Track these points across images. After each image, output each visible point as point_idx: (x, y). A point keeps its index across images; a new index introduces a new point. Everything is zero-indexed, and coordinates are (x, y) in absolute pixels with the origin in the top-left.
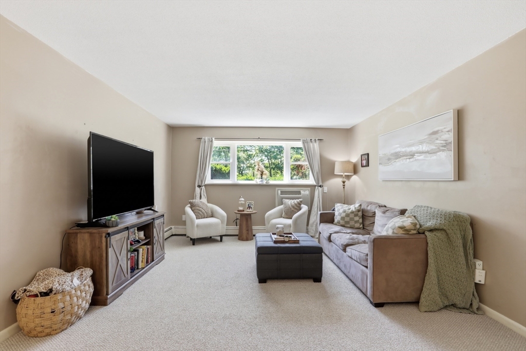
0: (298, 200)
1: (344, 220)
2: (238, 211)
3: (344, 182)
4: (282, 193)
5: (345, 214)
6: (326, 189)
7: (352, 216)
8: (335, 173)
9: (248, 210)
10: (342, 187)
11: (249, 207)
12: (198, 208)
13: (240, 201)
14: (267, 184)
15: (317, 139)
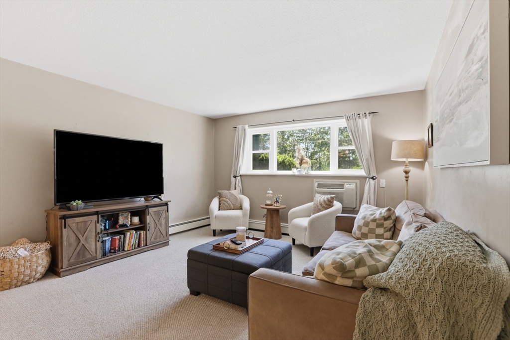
0: (329, 196)
1: (360, 230)
2: (266, 205)
3: (407, 172)
4: (320, 186)
5: (363, 221)
6: (383, 183)
7: (373, 225)
8: (392, 159)
9: (275, 205)
10: (405, 179)
11: (277, 202)
12: (224, 199)
13: (269, 193)
14: (306, 175)
15: (367, 113)
